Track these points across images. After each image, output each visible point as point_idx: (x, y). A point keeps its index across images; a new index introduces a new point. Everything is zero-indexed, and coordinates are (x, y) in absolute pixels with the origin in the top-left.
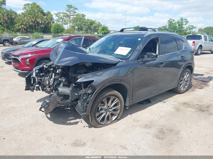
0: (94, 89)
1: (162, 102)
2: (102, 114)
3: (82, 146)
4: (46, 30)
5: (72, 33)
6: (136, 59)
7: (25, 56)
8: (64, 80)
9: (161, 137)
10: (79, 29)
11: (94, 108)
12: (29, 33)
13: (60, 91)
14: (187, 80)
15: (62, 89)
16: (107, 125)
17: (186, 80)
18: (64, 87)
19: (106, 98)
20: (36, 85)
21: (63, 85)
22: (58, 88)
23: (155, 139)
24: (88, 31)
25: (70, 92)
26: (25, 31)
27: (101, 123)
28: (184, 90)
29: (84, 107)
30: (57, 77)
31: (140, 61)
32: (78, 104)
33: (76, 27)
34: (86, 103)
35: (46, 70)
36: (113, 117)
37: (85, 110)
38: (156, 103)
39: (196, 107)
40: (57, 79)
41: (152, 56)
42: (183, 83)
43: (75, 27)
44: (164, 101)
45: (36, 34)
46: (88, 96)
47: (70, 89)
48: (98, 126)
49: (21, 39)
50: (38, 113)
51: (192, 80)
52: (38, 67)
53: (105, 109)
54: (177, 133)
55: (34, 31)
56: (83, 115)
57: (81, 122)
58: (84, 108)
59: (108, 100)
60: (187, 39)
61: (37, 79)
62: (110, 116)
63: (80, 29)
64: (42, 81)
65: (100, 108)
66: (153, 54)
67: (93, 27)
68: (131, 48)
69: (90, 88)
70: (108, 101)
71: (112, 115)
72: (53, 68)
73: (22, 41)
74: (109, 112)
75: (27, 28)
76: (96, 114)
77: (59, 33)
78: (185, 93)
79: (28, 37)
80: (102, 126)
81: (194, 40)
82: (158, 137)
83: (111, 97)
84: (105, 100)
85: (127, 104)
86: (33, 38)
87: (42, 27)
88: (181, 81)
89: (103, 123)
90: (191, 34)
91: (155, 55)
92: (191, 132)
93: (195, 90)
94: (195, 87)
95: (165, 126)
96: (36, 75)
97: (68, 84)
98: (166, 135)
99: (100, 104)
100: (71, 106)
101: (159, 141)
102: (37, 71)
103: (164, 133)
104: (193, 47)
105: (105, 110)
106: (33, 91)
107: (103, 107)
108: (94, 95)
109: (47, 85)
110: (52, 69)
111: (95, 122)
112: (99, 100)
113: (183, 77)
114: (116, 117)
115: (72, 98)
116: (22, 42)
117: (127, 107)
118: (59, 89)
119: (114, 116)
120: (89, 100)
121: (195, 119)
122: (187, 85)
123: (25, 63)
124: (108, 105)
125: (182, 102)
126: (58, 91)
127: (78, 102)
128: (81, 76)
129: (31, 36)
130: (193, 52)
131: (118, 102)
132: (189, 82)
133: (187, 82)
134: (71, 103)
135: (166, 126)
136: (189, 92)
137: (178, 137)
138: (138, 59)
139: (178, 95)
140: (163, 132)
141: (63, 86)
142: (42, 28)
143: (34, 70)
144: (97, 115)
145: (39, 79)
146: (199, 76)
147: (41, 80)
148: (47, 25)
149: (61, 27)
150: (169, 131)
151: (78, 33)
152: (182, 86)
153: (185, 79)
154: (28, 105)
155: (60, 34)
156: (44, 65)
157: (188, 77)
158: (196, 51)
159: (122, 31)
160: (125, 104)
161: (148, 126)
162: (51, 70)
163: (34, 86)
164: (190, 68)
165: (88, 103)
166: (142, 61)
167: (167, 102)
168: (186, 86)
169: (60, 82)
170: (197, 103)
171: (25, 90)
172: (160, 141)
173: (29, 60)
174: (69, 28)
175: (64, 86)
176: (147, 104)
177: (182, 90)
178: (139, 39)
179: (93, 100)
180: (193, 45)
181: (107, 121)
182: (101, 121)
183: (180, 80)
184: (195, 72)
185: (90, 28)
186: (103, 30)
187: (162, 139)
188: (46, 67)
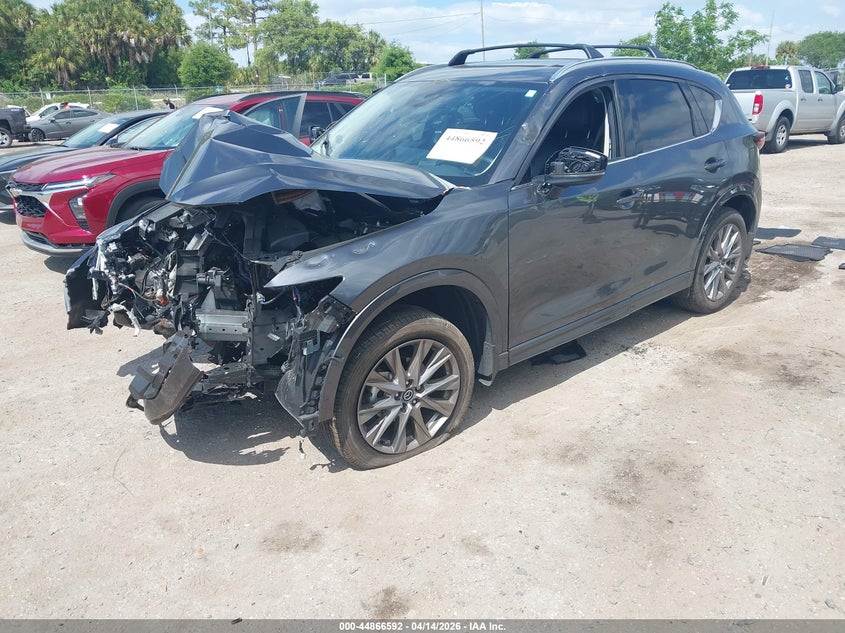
0: (343, 312)
1: (629, 353)
2: (385, 412)
3: (306, 547)
4: (158, 74)
5: (264, 83)
6: (519, 179)
7: (68, 187)
8: (217, 281)
9: (625, 497)
10: (292, 62)
11: (349, 392)
12: (91, 88)
13: (203, 328)
14: (732, 256)
15: (210, 320)
16: (406, 455)
17: (726, 257)
18: (219, 311)
19: (400, 350)
20: (112, 304)
21: (216, 300)
22: (194, 314)
23: (603, 508)
24: (331, 72)
25: (246, 330)
26: (73, 83)
27: (384, 449)
28: (718, 297)
29: (308, 391)
30: (188, 267)
31: (535, 188)
32: (283, 379)
33: (283, 58)
34: (316, 371)
35: (148, 241)
36: (430, 424)
37: (313, 403)
38: (608, 356)
39: (770, 365)
40: (191, 278)
41: (586, 164)
42: (715, 270)
43: (277, 57)
44: (639, 345)
45: (117, 91)
46: (322, 344)
47: (246, 316)
48: (370, 464)
49: (56, 117)
50: (128, 417)
51: (754, 255)
52: (114, 231)
53: (395, 392)
54: (693, 475)
55: (107, 79)
56: (305, 422)
57: (301, 449)
58: (308, 395)
59: (407, 354)
60: (731, 88)
61: (114, 281)
62: (419, 418)
63: (298, 64)
64: (136, 288)
65: (374, 391)
66: (587, 153)
67: (350, 55)
68: (496, 134)
69: (325, 309)
70: (408, 359)
71: (428, 414)
72: (177, 230)
73: (62, 122)
74: (413, 405)
75: (82, 69)
76: (361, 414)
77: (214, 84)
78: (722, 312)
79: (85, 106)
80: (386, 460)
81: (759, 92)
82: (613, 498)
83: (417, 344)
84: (393, 357)
85: (488, 368)
86: (109, 108)
87: (143, 61)
88: (708, 261)
89: (392, 449)
90: (748, 66)
91: (598, 157)
92: (746, 469)
93: (764, 296)
94: (763, 283)
95: (644, 451)
96: (109, 264)
97: (236, 298)
98: (648, 486)
99: (373, 374)
100: (257, 385)
101: (620, 515)
102: (113, 247)
103: (636, 478)
104: (756, 118)
105: (397, 399)
106: (100, 332)
107: (386, 386)
108: (348, 339)
109: (159, 303)
110: (174, 235)
111: (357, 446)
112: (369, 356)
113: (714, 245)
114: (443, 420)
115: (257, 352)
116: (61, 128)
117: (488, 378)
118: (199, 317)
119: (434, 417)
120: (328, 358)
121: (761, 416)
122: (730, 275)
123: (68, 213)
124: (406, 376)
125: (712, 349)
126: (194, 326)
127: (283, 368)
128: (288, 258)
129: (101, 99)
130: (756, 139)
131: (448, 361)
132: (737, 263)
133: (733, 264)
134: (253, 375)
135: (646, 448)
136: (741, 305)
137: (695, 493)
138: (527, 178)
139: (693, 320)
140: (634, 476)
141: (218, 307)
142: (141, 66)
143: (99, 242)
144: (363, 417)
145: (124, 277)
146: (778, 240)
147: (131, 282)
148: (162, 54)
149: (220, 58)
150: (660, 468)
151: (289, 81)
152: (709, 282)
153: (721, 255)
154: (85, 386)
155: (219, 90)
156: (137, 221)
157: (735, 246)
158: (766, 134)
159: (459, 60)
160: (477, 367)
161: (572, 454)
162: (170, 238)
163: (107, 307)
164: (744, 205)
165: (322, 373)
166: (544, 187)
167: (650, 351)
168: (728, 283)
169: (204, 289)
170: (773, 349)
171: (69, 329)
172: (623, 512)
173: (84, 202)
174: (252, 60)
175: (221, 304)
176: (569, 361)
177: (710, 297)
178: (531, 94)
179: (343, 360)
180: (756, 109)
181: (405, 439)
182: (381, 442)
183: (703, 259)
184: (763, 222)
185: (336, 59)
186: (390, 63)
187: (630, 503)
188: (150, 229)
